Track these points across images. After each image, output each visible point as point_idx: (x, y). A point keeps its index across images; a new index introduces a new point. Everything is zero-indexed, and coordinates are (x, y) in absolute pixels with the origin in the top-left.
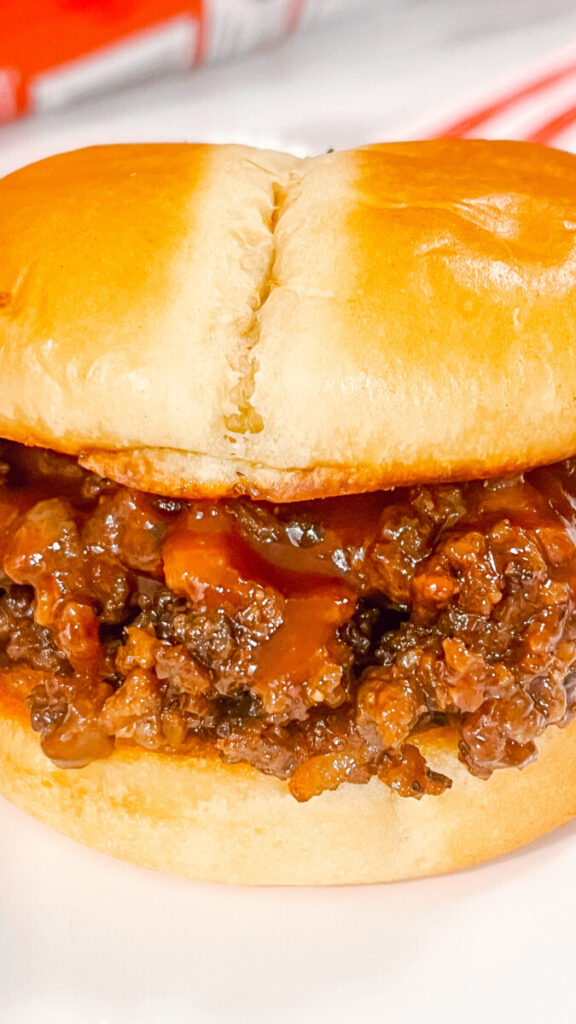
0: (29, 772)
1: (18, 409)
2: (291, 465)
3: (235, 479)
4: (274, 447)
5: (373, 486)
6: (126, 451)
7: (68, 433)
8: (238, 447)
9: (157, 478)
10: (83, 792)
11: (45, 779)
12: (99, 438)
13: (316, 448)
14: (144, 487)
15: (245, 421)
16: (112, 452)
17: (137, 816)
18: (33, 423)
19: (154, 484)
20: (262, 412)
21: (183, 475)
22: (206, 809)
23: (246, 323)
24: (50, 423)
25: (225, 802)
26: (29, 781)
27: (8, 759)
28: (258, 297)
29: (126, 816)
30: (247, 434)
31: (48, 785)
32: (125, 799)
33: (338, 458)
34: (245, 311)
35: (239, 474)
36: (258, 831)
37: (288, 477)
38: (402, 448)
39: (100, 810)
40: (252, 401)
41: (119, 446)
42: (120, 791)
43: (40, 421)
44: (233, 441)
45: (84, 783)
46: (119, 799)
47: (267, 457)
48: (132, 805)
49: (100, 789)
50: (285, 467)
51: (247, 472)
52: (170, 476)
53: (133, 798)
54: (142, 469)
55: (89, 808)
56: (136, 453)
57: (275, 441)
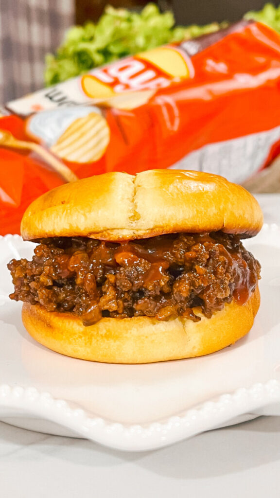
0: (75, 334)
1: (71, 225)
2: (148, 228)
3: (133, 234)
4: (144, 222)
5: (170, 232)
6: (102, 232)
7: (85, 228)
8: (134, 224)
9: (112, 236)
10: (92, 335)
11: (80, 335)
12: (94, 228)
13: (155, 221)
14: (107, 239)
15: (135, 217)
16: (98, 233)
17: (110, 339)
18: (75, 228)
19: (110, 238)
20: (140, 213)
21: (119, 234)
22: (131, 333)
23: (131, 200)
24: (79, 227)
25: (136, 330)
26: (74, 337)
27: (68, 332)
28: (133, 194)
29: (106, 340)
30: (136, 221)
31: (81, 337)
32: (106, 334)
33: (161, 224)
34: (130, 197)
35: (134, 233)
36: (146, 337)
37: (148, 231)
38: (178, 220)
39: (97, 341)
40: (137, 210)
41: (99, 230)
42: (103, 332)
43: (77, 227)
44: (132, 223)
45: (92, 332)
46: (104, 335)
47: (142, 226)
48: (107, 336)
49: (98, 333)
50: (147, 228)
51: (136, 232)
52: (115, 235)
53: (108, 334)
54: (107, 235)
55: (94, 341)
56: (104, 232)
57: (144, 220)
